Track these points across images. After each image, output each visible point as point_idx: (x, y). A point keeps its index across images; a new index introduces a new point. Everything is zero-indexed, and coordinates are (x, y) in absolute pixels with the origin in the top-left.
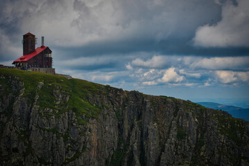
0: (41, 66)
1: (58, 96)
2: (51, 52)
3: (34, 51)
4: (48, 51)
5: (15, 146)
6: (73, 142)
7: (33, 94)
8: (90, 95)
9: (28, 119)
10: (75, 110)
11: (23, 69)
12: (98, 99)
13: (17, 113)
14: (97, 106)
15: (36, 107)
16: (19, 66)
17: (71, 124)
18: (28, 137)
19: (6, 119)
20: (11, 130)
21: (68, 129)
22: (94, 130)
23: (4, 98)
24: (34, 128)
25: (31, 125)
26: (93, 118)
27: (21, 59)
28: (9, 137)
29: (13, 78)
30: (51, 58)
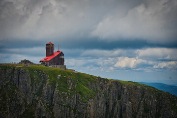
0: (58, 64)
1: (70, 84)
2: (63, 55)
3: (53, 54)
4: (62, 54)
5: (44, 115)
6: (79, 113)
7: (55, 82)
8: (89, 83)
9: (52, 99)
10: (80, 93)
11: (46, 66)
12: (94, 86)
13: (45, 94)
14: (94, 91)
15: (57, 91)
16: (44, 64)
17: (78, 102)
18: (51, 109)
19: (38, 98)
20: (41, 105)
21: (76, 105)
22: (92, 106)
23: (37, 85)
24: (55, 104)
25: (53, 102)
26: (91, 98)
27: (45, 59)
28: (40, 110)
29: (42, 72)
30: (64, 59)
